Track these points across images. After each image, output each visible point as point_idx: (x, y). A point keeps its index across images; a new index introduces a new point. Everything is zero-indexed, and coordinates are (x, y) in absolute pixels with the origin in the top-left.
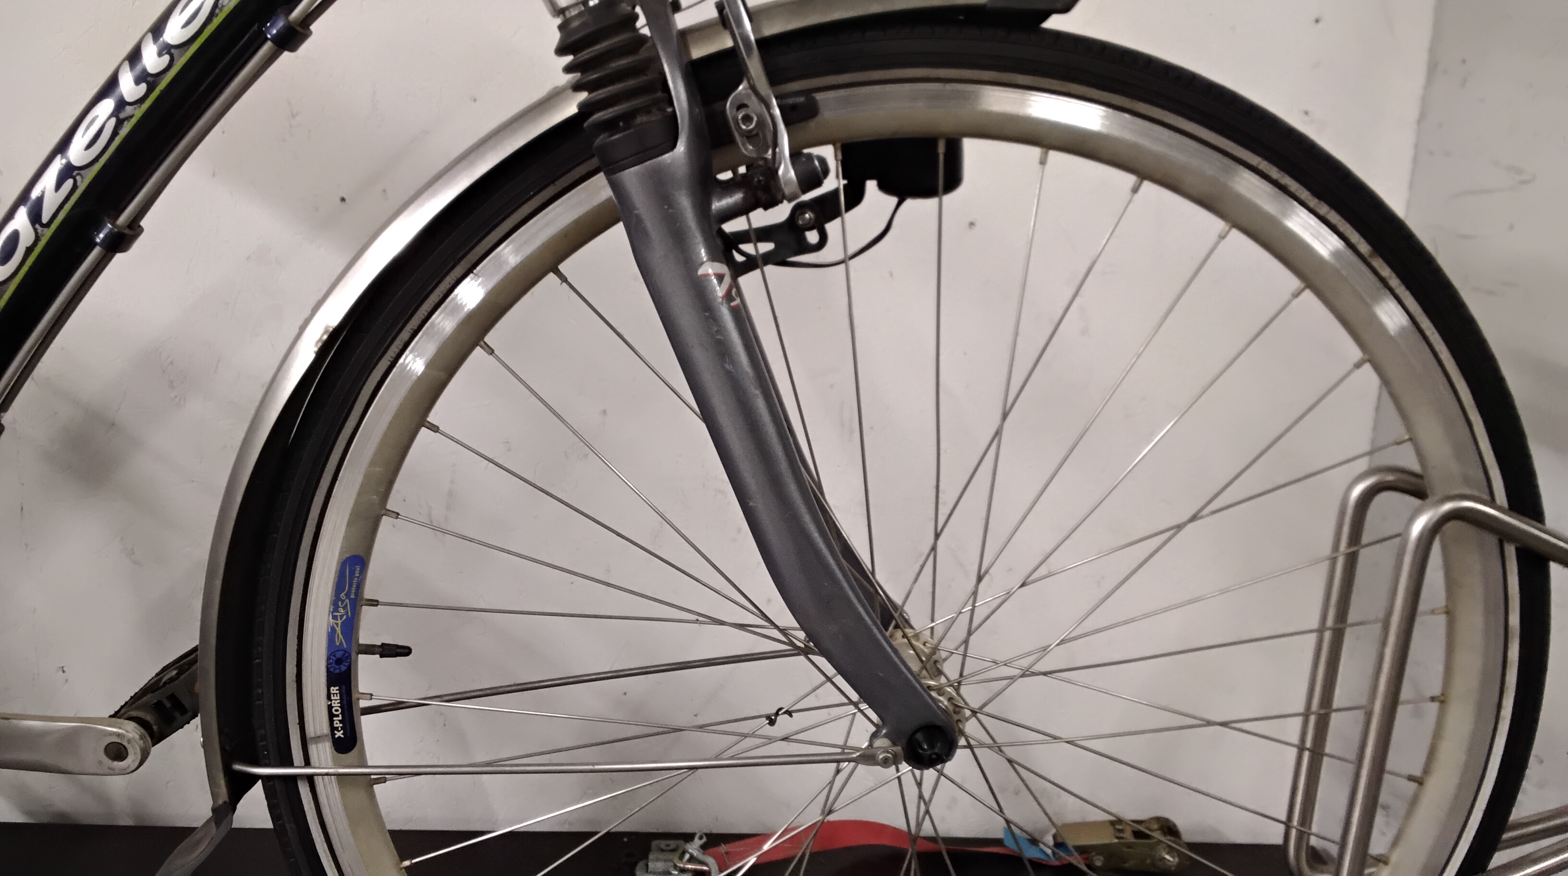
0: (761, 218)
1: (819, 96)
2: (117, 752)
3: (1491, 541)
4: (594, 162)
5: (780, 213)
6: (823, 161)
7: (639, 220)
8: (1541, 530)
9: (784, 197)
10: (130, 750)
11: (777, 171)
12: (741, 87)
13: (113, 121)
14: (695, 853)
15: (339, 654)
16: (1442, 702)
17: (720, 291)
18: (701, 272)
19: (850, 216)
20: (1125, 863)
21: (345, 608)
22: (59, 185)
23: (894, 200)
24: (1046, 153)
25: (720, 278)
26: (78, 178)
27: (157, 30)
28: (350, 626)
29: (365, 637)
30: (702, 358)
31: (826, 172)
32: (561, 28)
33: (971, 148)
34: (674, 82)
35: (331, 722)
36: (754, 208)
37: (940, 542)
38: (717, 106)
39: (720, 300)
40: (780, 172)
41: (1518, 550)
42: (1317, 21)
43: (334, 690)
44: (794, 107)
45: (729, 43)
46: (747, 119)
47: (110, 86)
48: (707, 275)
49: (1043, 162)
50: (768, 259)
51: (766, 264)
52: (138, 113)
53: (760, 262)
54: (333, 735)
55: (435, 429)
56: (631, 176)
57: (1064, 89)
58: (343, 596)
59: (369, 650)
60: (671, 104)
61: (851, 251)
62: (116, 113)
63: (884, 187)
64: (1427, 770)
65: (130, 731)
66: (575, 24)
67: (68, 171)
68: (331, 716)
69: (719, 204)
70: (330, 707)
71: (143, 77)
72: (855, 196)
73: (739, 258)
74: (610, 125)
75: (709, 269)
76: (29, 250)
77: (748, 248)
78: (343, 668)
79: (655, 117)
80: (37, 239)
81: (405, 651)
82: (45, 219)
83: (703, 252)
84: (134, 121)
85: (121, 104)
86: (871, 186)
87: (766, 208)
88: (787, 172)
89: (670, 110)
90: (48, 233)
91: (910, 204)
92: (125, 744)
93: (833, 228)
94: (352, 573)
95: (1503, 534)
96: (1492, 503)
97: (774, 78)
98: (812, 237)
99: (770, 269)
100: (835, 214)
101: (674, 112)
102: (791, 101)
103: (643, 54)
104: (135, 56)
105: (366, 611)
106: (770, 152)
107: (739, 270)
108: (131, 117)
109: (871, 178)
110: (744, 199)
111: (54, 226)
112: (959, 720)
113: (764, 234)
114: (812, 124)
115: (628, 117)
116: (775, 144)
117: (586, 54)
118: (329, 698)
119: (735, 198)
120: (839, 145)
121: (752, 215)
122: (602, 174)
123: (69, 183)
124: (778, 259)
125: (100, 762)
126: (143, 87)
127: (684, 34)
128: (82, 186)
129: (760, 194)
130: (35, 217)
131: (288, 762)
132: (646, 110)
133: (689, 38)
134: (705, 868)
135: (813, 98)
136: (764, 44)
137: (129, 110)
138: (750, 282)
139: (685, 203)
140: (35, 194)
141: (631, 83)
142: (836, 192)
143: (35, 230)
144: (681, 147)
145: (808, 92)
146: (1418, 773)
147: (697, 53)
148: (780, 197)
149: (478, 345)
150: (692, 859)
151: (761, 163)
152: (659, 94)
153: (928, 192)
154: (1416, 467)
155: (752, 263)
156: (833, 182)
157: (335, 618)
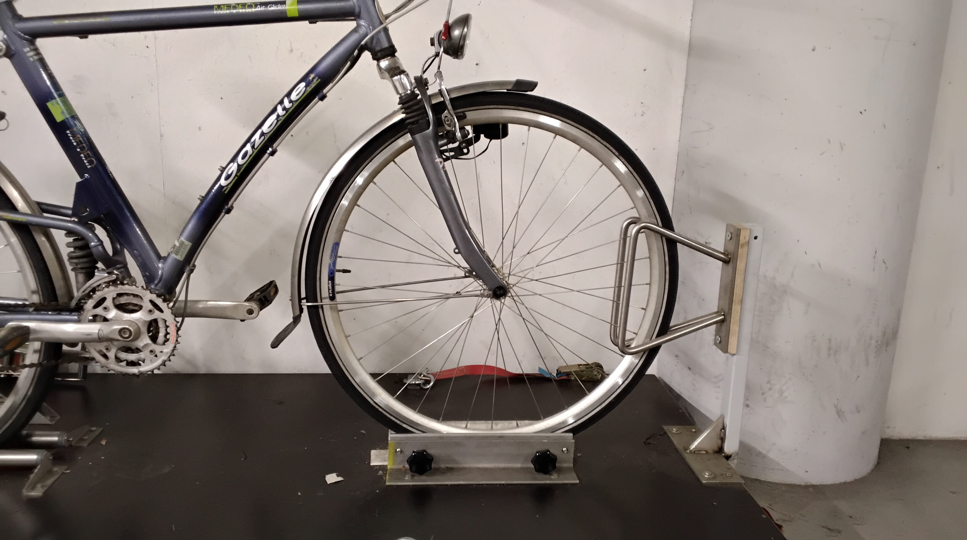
0: (451, 146)
1: (466, 113)
2: (250, 312)
3: (659, 236)
4: (407, 130)
5: (456, 144)
6: (468, 131)
7: (419, 147)
8: (674, 234)
9: (458, 141)
10: (254, 310)
11: (456, 134)
12: (446, 112)
13: (276, 121)
14: (425, 374)
15: (331, 271)
16: (650, 285)
17: (441, 166)
18: (436, 161)
19: (476, 145)
20: (582, 378)
21: (333, 258)
22: (260, 138)
23: (489, 140)
24: (530, 128)
25: (441, 162)
26: (266, 136)
27: (288, 95)
28: (334, 263)
29: (338, 268)
30: (436, 184)
31: (469, 134)
32: (399, 98)
33: (510, 127)
34: (428, 110)
35: (329, 292)
36: (449, 144)
37: (504, 241)
38: (439, 116)
39: (441, 168)
40: (457, 134)
41: (666, 239)
42: (645, 70)
43: (330, 282)
44: (460, 116)
45: (442, 99)
46: (448, 120)
47: (275, 110)
48: (438, 162)
49: (529, 130)
50: (453, 157)
51: (452, 159)
52: (283, 118)
53: (451, 158)
54: (329, 295)
55: (359, 206)
56: (418, 136)
57: (533, 111)
58: (333, 254)
59: (339, 271)
60: (428, 117)
61: (476, 155)
62: (277, 119)
63: (486, 136)
64: (647, 306)
65: (254, 306)
66: (404, 97)
67: (263, 134)
68: (329, 289)
69: (440, 143)
70: (329, 287)
71: (284, 109)
72: (477, 139)
73: (444, 157)
74: (413, 123)
75: (438, 160)
76: (250, 156)
77: (447, 154)
78: (333, 275)
79: (424, 121)
80: (253, 152)
81: (349, 271)
82: (255, 148)
83: (437, 156)
84: (281, 121)
85: (278, 116)
86: (482, 136)
87: (453, 144)
88: (458, 134)
89: (428, 119)
90: (256, 151)
91: (493, 141)
92: (253, 309)
93: (471, 148)
94: (336, 247)
95: (662, 235)
96: (658, 225)
97: (454, 108)
98: (465, 151)
99: (453, 160)
100: (471, 144)
101: (429, 119)
102: (459, 114)
103: (421, 104)
104: (281, 102)
105: (338, 259)
106: (454, 128)
107: (445, 160)
108: (281, 120)
109: (482, 134)
110: (447, 141)
111: (258, 149)
112: (508, 288)
113: (451, 150)
114: (465, 120)
115: (417, 121)
116: (455, 127)
117: (406, 105)
118: (328, 284)
119: (445, 141)
120: (472, 126)
121: (448, 146)
122: (409, 133)
123: (263, 137)
124: (456, 157)
125: (245, 315)
126: (285, 112)
127: (430, 96)
128: (266, 138)
129: (451, 140)
130: (253, 147)
131: (317, 302)
132: (422, 119)
133: (432, 98)
134: (429, 379)
135: (465, 114)
136: (451, 100)
137: (280, 118)
138: (448, 164)
139: (432, 143)
140: (252, 140)
141: (418, 112)
142: (472, 137)
143: (253, 150)
144: (431, 128)
145: (463, 112)
146: (644, 307)
147: (434, 102)
148: (456, 140)
149: (371, 182)
150: (424, 376)
151: (452, 132)
152: (425, 115)
153: (498, 138)
154: (637, 216)
155: (448, 159)
156: (471, 135)
157: (331, 260)
